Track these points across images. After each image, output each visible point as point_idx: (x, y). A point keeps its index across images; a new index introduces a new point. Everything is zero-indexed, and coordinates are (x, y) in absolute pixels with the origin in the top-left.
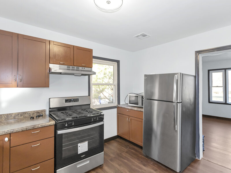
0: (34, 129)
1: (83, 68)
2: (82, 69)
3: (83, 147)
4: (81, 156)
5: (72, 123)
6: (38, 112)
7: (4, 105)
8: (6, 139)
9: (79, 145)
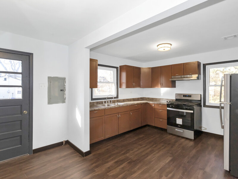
0: (160, 104)
3: (179, 121)
4: (178, 126)
5: (173, 106)
7: (162, 95)
8: (153, 105)
9: (177, 119)
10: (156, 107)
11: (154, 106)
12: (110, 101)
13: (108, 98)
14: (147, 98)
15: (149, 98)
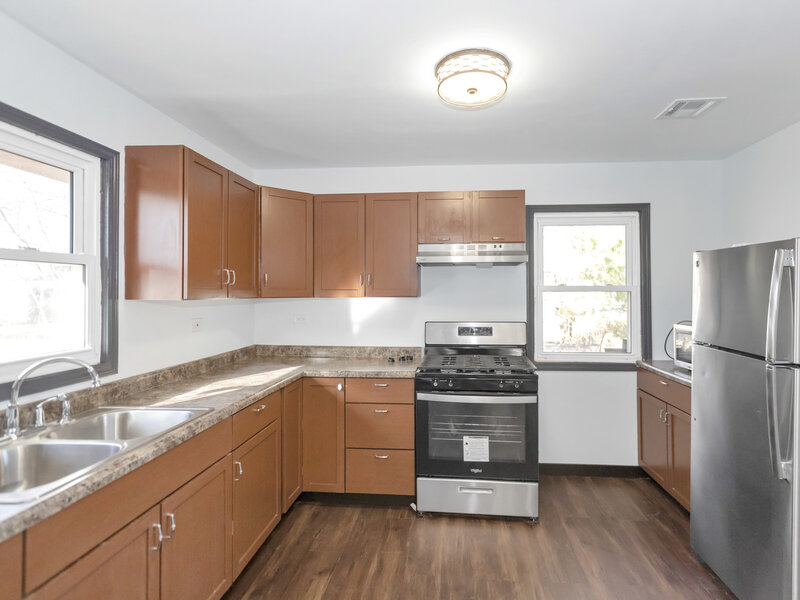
0: (377, 378)
1: (498, 245)
2: (496, 249)
3: (476, 449)
4: (472, 470)
5: (448, 382)
6: (406, 350)
7: (356, 329)
8: (340, 387)
9: (466, 439)
10: (354, 394)
11: (344, 389)
12: (53, 410)
13: (30, 386)
14: (278, 347)
15: (288, 347)
